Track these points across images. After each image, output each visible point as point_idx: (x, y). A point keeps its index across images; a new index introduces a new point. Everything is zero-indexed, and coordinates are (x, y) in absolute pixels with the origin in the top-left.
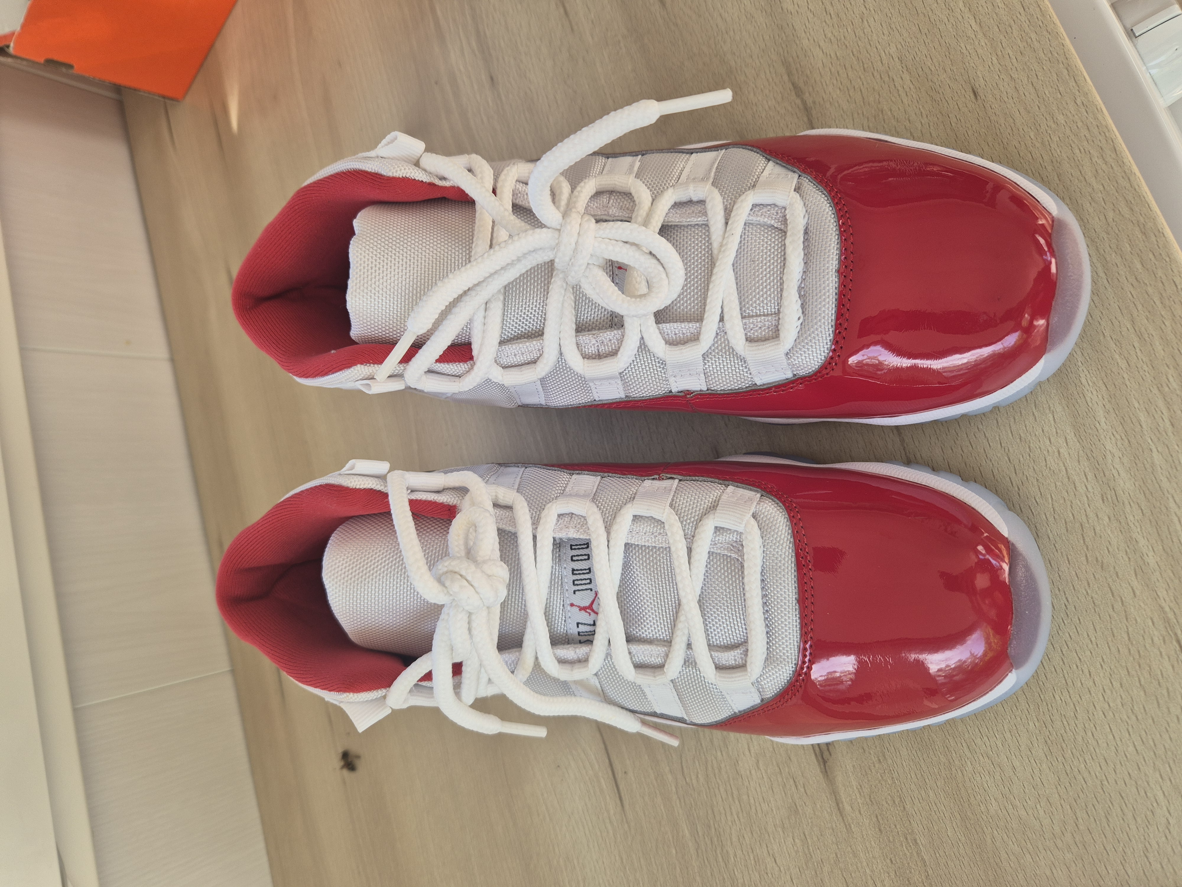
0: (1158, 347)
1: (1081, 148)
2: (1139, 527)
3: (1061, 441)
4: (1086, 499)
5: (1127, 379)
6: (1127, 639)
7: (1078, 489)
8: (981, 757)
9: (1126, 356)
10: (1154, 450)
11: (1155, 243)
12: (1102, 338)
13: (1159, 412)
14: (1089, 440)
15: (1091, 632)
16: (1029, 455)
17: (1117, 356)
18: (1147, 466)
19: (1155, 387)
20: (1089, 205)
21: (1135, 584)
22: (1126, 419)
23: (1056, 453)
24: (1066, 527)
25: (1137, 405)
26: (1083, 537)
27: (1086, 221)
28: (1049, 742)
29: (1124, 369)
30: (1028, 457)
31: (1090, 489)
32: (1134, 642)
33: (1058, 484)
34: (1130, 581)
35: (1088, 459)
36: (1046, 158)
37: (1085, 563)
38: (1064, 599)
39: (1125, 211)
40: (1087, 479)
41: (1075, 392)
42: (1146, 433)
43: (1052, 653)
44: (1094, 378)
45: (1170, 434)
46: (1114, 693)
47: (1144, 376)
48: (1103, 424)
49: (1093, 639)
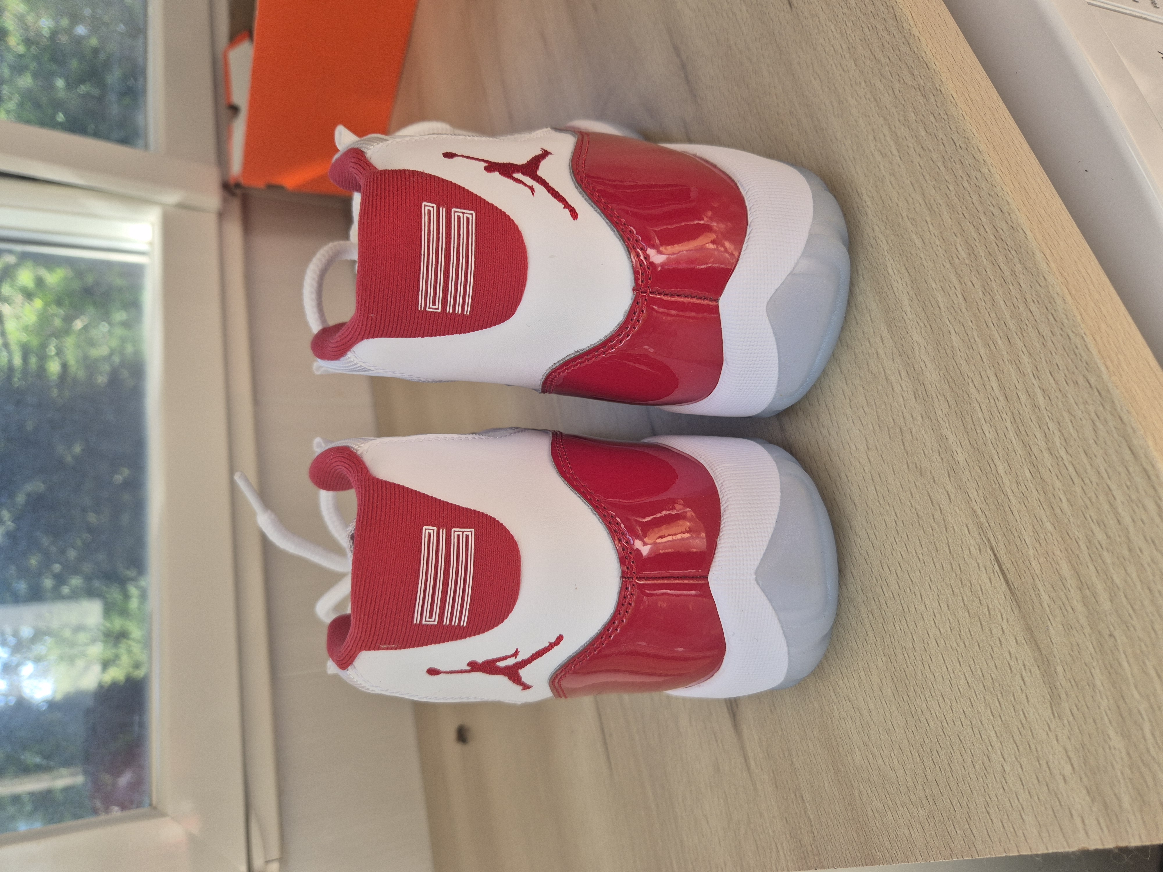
0: (946, 216)
1: (870, 26)
2: (947, 422)
3: (878, 340)
4: (902, 400)
5: (924, 259)
6: (948, 552)
7: (895, 390)
8: (844, 700)
9: (921, 234)
10: (953, 332)
11: (934, 103)
12: (901, 220)
13: (953, 288)
14: (899, 334)
15: (918, 548)
16: (855, 362)
17: (914, 237)
18: (948, 351)
19: (947, 261)
20: (879, 82)
21: (949, 487)
22: (926, 303)
23: (876, 355)
24: (889, 434)
25: (934, 286)
26: (903, 443)
27: (879, 100)
28: (895, 679)
29: (921, 248)
30: (854, 365)
31: (905, 388)
32: (955, 556)
33: (880, 388)
34: (945, 485)
35: (900, 355)
36: (844, 47)
37: (907, 471)
38: (894, 515)
39: (908, 77)
40: (901, 377)
41: (885, 285)
42: (943, 314)
43: (889, 577)
44: (898, 265)
45: (964, 310)
46: (943, 617)
47: (937, 252)
48: (909, 313)
49: (921, 556)
